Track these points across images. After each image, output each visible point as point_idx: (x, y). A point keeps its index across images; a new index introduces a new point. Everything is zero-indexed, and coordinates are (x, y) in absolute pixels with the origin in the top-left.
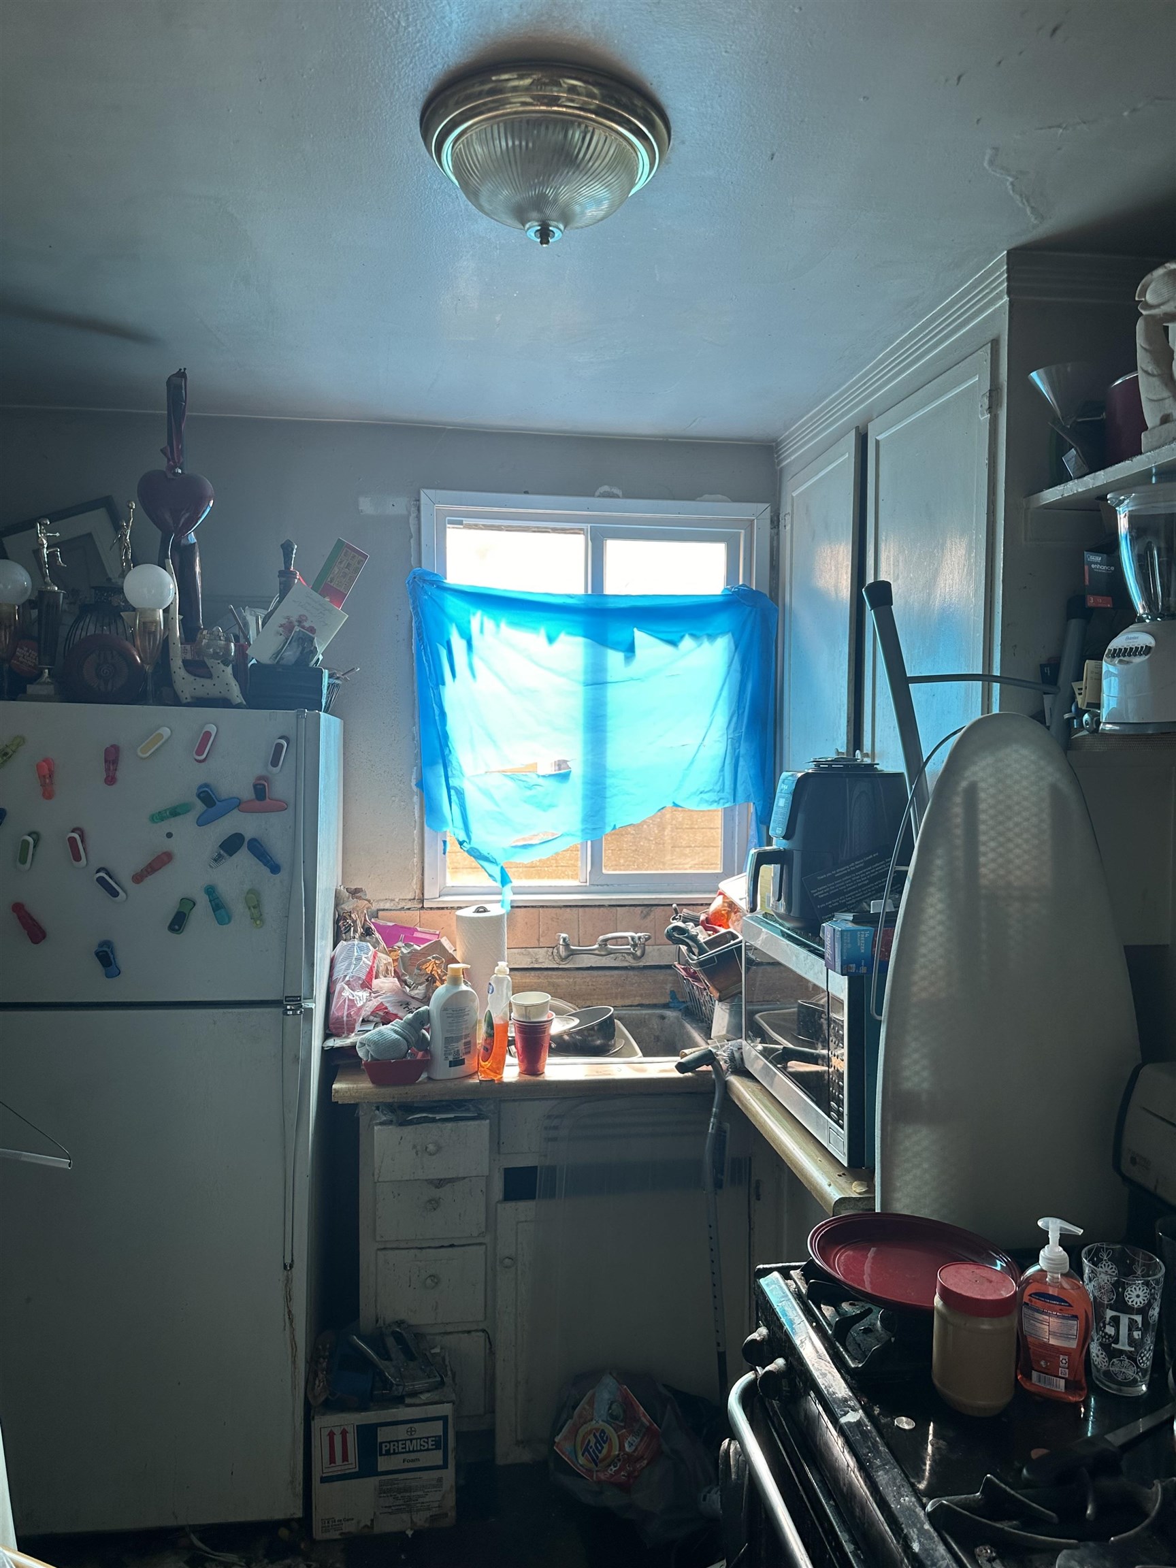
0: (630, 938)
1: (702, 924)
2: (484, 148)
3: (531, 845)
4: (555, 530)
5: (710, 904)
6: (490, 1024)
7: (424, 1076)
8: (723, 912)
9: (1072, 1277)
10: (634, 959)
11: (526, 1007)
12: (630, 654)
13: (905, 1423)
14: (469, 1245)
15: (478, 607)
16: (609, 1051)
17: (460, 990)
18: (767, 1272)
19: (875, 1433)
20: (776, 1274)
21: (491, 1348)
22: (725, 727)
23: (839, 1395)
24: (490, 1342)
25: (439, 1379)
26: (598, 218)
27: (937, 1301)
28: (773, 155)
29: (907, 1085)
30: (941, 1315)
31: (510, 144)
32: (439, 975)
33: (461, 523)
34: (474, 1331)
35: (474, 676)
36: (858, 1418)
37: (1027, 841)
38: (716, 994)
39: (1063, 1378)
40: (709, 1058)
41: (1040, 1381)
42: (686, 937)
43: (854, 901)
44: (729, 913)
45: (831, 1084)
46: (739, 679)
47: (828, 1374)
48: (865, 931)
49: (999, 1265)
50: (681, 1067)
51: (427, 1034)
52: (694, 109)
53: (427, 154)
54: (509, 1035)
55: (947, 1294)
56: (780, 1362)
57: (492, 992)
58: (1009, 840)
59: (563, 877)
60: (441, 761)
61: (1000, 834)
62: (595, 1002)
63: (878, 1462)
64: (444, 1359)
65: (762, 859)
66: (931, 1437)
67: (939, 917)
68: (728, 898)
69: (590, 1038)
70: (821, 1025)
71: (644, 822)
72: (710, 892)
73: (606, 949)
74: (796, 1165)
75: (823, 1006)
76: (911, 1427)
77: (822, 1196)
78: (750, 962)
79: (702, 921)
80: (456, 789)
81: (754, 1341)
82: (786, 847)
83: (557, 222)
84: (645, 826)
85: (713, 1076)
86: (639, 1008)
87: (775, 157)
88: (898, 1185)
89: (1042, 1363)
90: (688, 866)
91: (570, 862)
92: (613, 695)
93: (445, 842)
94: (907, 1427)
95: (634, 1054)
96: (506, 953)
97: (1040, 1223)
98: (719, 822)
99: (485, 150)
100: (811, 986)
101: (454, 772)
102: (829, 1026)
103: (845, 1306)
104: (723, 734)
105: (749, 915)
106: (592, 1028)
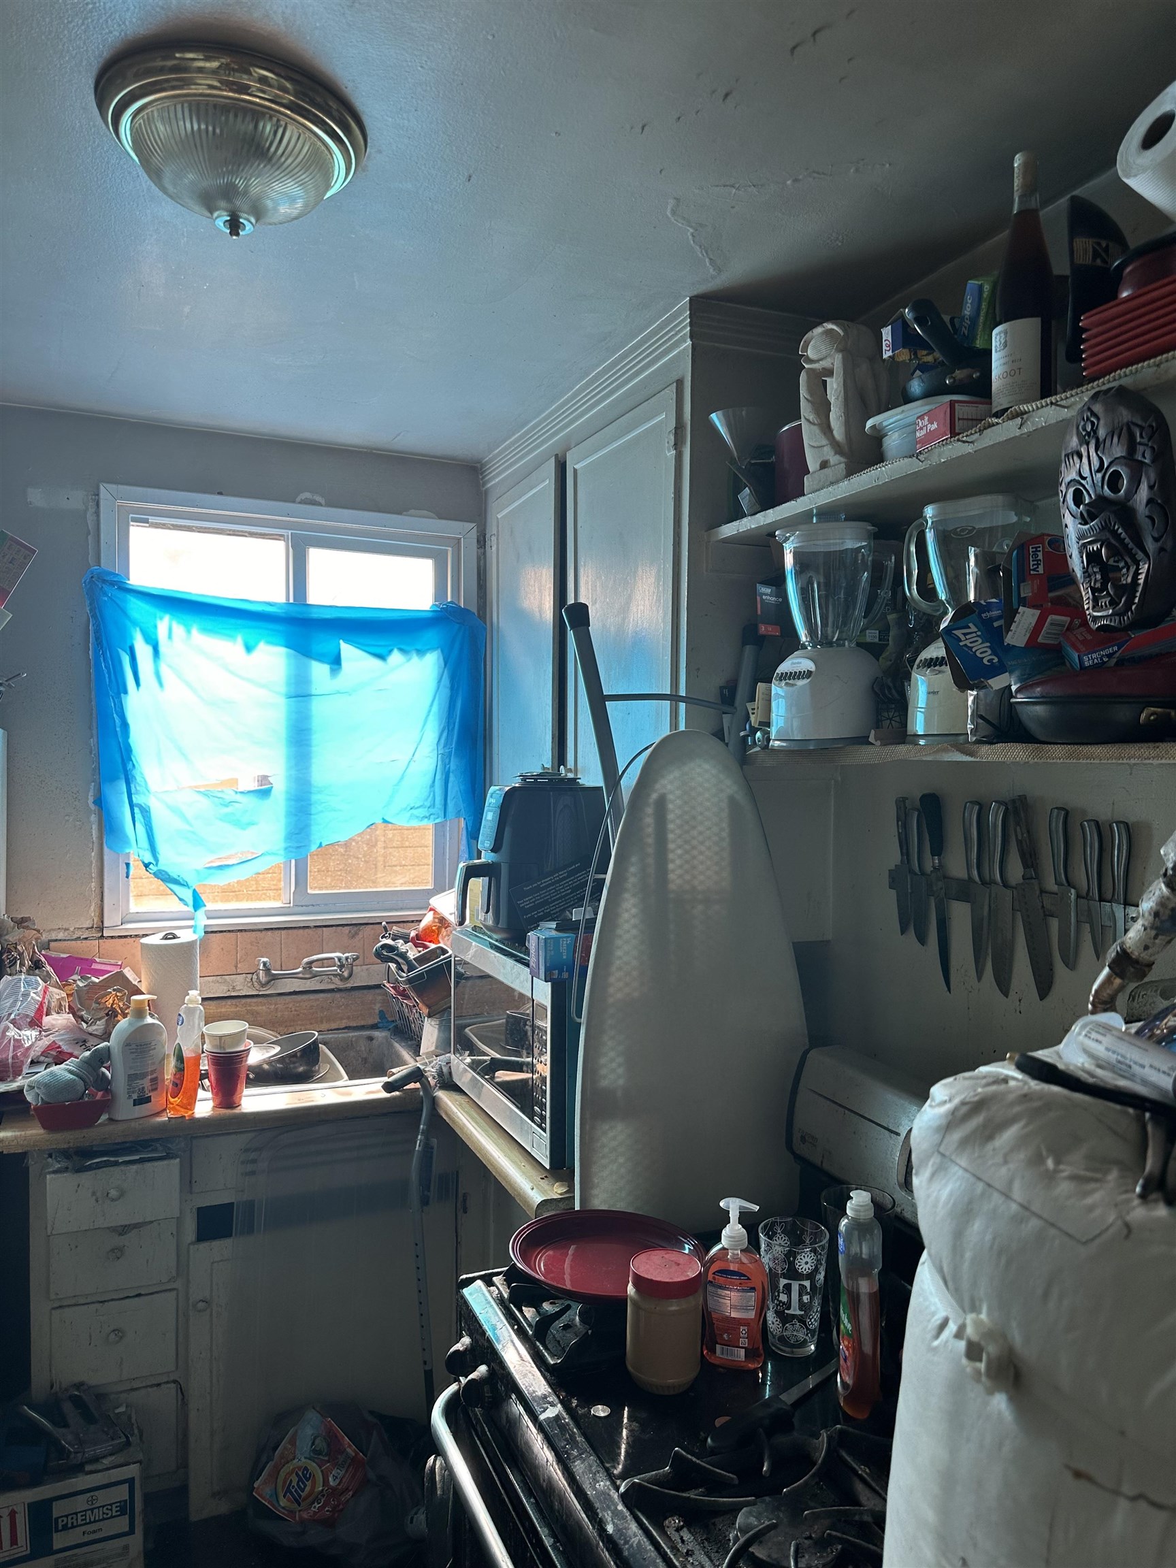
0: (336, 959)
1: (413, 940)
2: (167, 126)
3: (228, 866)
4: (252, 535)
5: (421, 921)
6: (180, 1058)
7: (104, 1117)
8: (434, 928)
9: (750, 1252)
10: (341, 980)
11: (221, 1037)
12: (336, 667)
13: (601, 1411)
14: (157, 1292)
15: (166, 612)
16: (313, 1077)
17: (145, 1023)
18: (470, 1281)
19: (572, 1425)
20: (479, 1283)
21: (183, 1399)
22: (436, 742)
23: (539, 1393)
24: (181, 1391)
25: (124, 1439)
26: (293, 216)
27: (631, 1289)
28: (470, 177)
29: (604, 1083)
30: (635, 1303)
31: (196, 127)
32: (120, 1008)
33: (146, 521)
34: (164, 1383)
35: (161, 684)
36: (557, 1413)
37: (709, 848)
38: (425, 1011)
39: (742, 1348)
40: (417, 1075)
41: (723, 1354)
42: (395, 955)
43: (558, 910)
44: (439, 929)
45: (535, 1089)
46: (449, 695)
47: (529, 1374)
48: (567, 938)
49: (687, 1248)
50: (388, 1087)
51: (107, 1072)
52: (390, 119)
53: (103, 125)
54: (201, 1068)
55: (639, 1281)
56: (483, 1369)
57: (182, 1023)
58: (694, 848)
59: (264, 899)
60: (123, 776)
61: (686, 842)
62: (298, 1028)
63: (575, 1453)
64: (130, 1418)
65: (471, 872)
66: (625, 1421)
67: (633, 921)
68: (439, 914)
69: (292, 1066)
70: (526, 1033)
71: (352, 839)
72: (421, 908)
73: (311, 973)
74: (501, 1172)
75: (528, 1015)
76: (606, 1414)
77: (526, 1201)
78: (459, 976)
79: (412, 938)
80: (140, 806)
81: (457, 1351)
82: (494, 860)
83: (248, 214)
84: (354, 844)
85: (421, 1093)
86: (346, 1031)
87: (472, 179)
88: (596, 1181)
89: (725, 1336)
90: (399, 882)
91: (272, 883)
92: (319, 709)
93: (128, 865)
94: (602, 1414)
95: (340, 1078)
96: (198, 982)
97: (722, 1204)
98: (429, 838)
99: (168, 129)
100: (516, 994)
101: (138, 788)
102: (533, 1033)
103: (546, 1306)
104: (434, 750)
105: (459, 929)
106: (294, 1055)
